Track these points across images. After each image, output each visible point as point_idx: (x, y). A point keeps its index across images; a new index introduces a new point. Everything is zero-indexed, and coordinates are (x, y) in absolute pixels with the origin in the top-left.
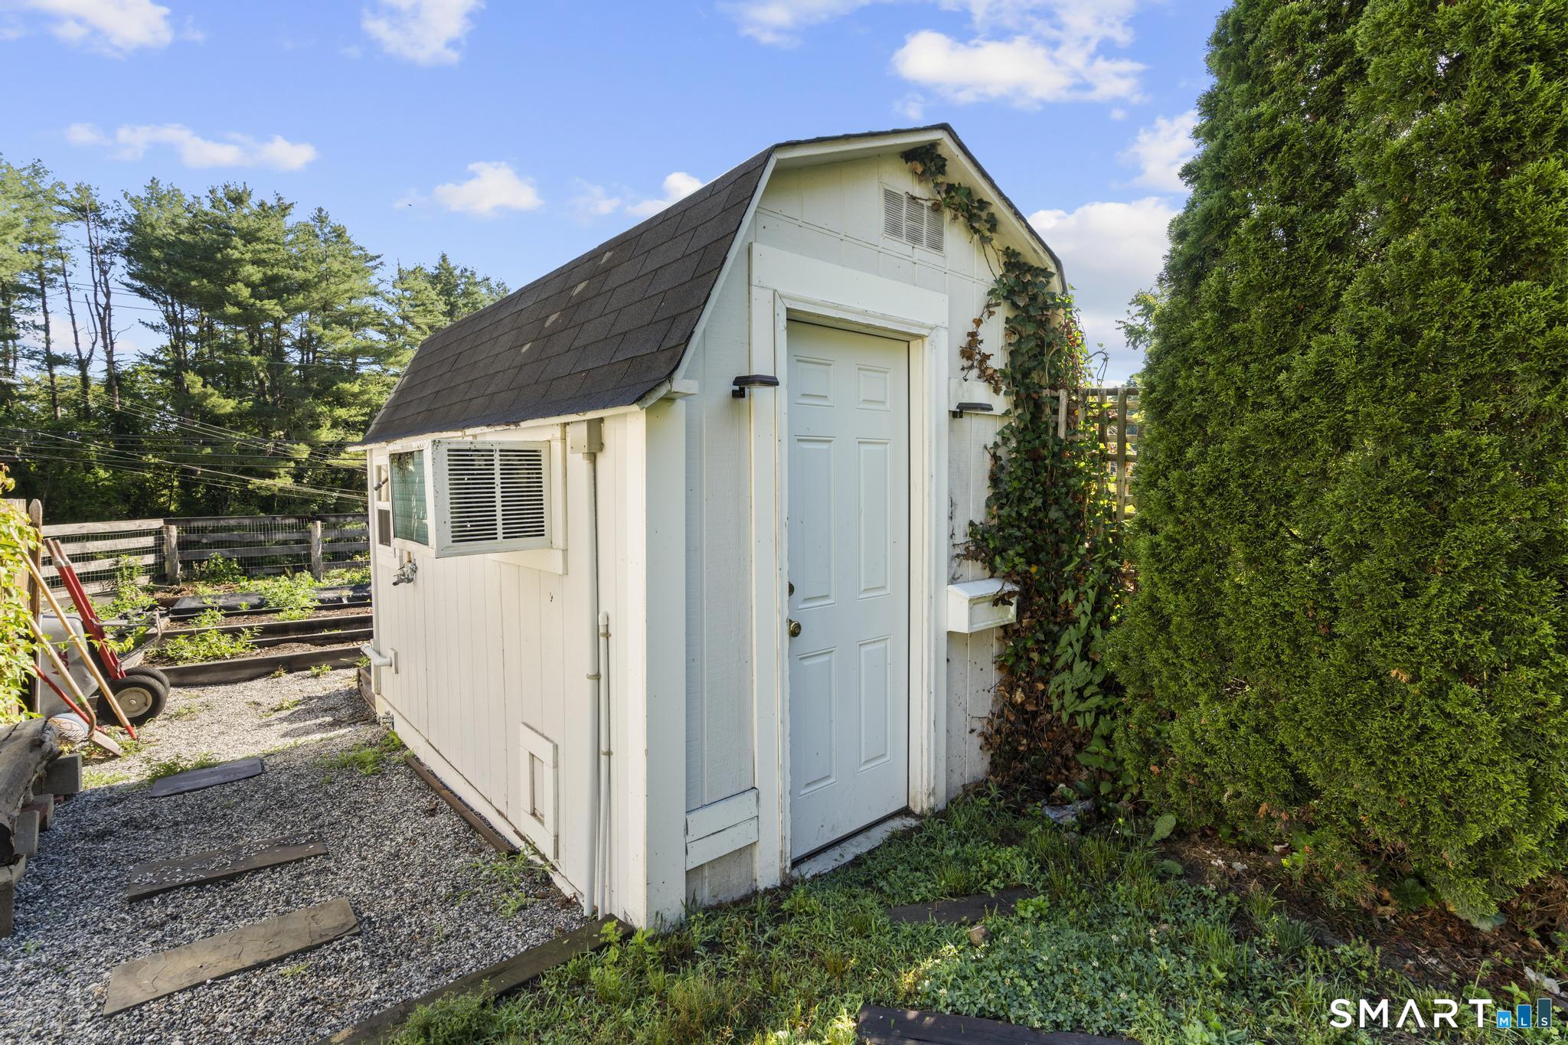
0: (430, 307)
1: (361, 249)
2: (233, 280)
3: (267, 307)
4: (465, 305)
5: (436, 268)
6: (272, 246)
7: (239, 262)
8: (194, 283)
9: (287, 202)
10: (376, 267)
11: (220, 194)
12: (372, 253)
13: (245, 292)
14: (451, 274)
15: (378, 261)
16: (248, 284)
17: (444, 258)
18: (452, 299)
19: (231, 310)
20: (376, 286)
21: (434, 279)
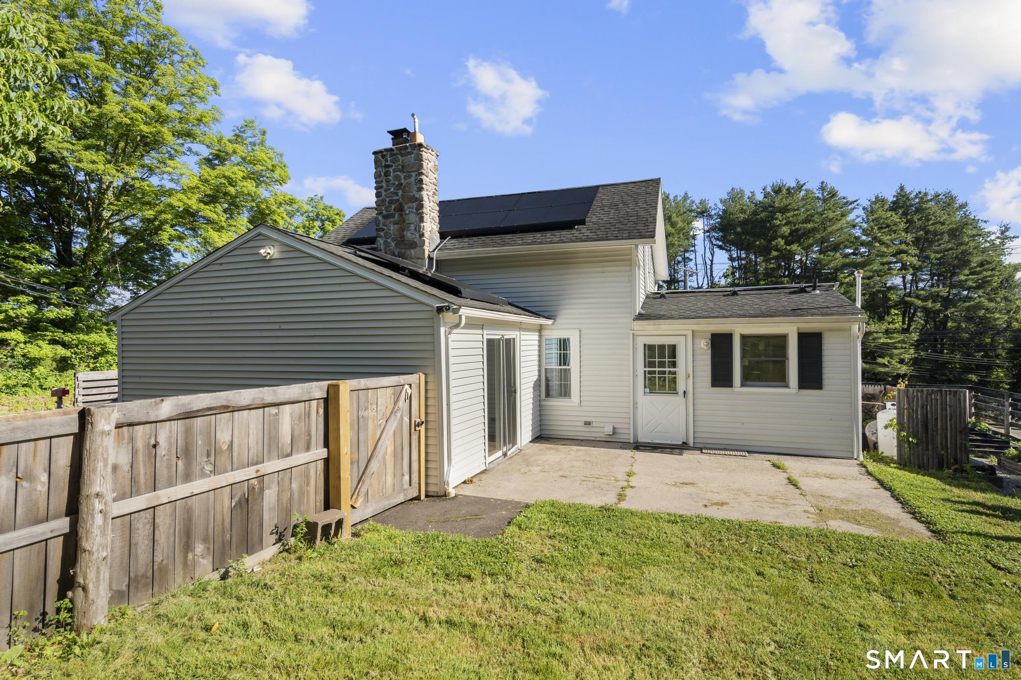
0: (894, 228)
1: (844, 198)
2: (775, 238)
3: (794, 248)
4: (919, 220)
5: (894, 196)
6: (796, 212)
7: (779, 226)
8: (757, 243)
9: (802, 183)
10: (854, 208)
11: (769, 189)
12: (851, 199)
13: (781, 242)
14: (908, 199)
15: (856, 203)
16: (783, 237)
17: (902, 188)
18: (909, 217)
19: (775, 253)
20: (854, 220)
21: (895, 206)
